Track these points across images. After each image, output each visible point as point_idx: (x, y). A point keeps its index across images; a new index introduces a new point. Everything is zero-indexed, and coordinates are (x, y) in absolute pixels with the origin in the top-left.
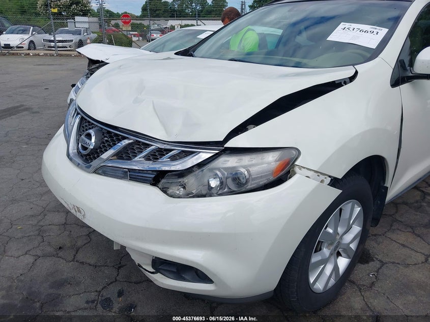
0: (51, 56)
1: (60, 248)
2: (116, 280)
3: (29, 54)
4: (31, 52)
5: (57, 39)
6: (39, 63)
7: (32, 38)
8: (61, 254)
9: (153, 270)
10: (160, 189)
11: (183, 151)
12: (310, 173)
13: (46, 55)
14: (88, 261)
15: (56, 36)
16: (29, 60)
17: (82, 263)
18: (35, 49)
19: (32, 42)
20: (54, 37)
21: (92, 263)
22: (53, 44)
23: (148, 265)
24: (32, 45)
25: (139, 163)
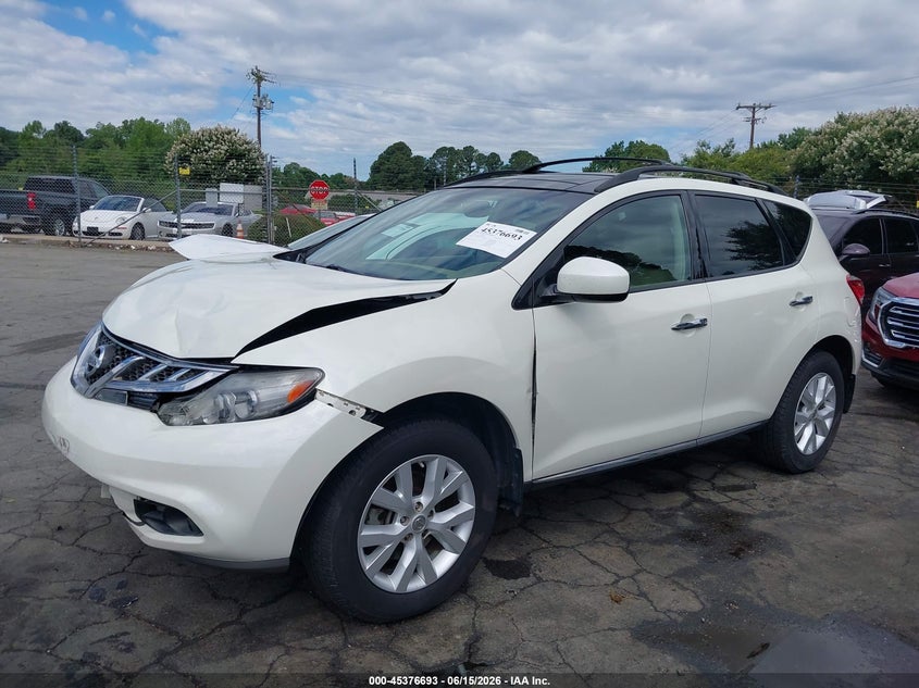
0: (168, 251)
1: (60, 528)
2: (124, 570)
3: (129, 247)
4: (134, 244)
5: (182, 221)
6: (143, 264)
7: (139, 219)
8: (58, 535)
9: (138, 520)
10: (159, 417)
11: (193, 370)
12: (333, 401)
13: (159, 249)
14: (94, 547)
15: (182, 215)
16: (126, 257)
17: (85, 548)
18: (143, 238)
19: (139, 225)
20: (179, 217)
21: (99, 548)
22: (175, 230)
23: (131, 512)
24: (139, 231)
25: (144, 385)
